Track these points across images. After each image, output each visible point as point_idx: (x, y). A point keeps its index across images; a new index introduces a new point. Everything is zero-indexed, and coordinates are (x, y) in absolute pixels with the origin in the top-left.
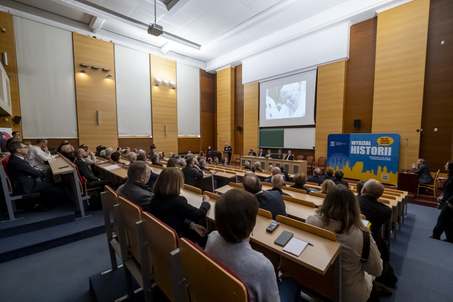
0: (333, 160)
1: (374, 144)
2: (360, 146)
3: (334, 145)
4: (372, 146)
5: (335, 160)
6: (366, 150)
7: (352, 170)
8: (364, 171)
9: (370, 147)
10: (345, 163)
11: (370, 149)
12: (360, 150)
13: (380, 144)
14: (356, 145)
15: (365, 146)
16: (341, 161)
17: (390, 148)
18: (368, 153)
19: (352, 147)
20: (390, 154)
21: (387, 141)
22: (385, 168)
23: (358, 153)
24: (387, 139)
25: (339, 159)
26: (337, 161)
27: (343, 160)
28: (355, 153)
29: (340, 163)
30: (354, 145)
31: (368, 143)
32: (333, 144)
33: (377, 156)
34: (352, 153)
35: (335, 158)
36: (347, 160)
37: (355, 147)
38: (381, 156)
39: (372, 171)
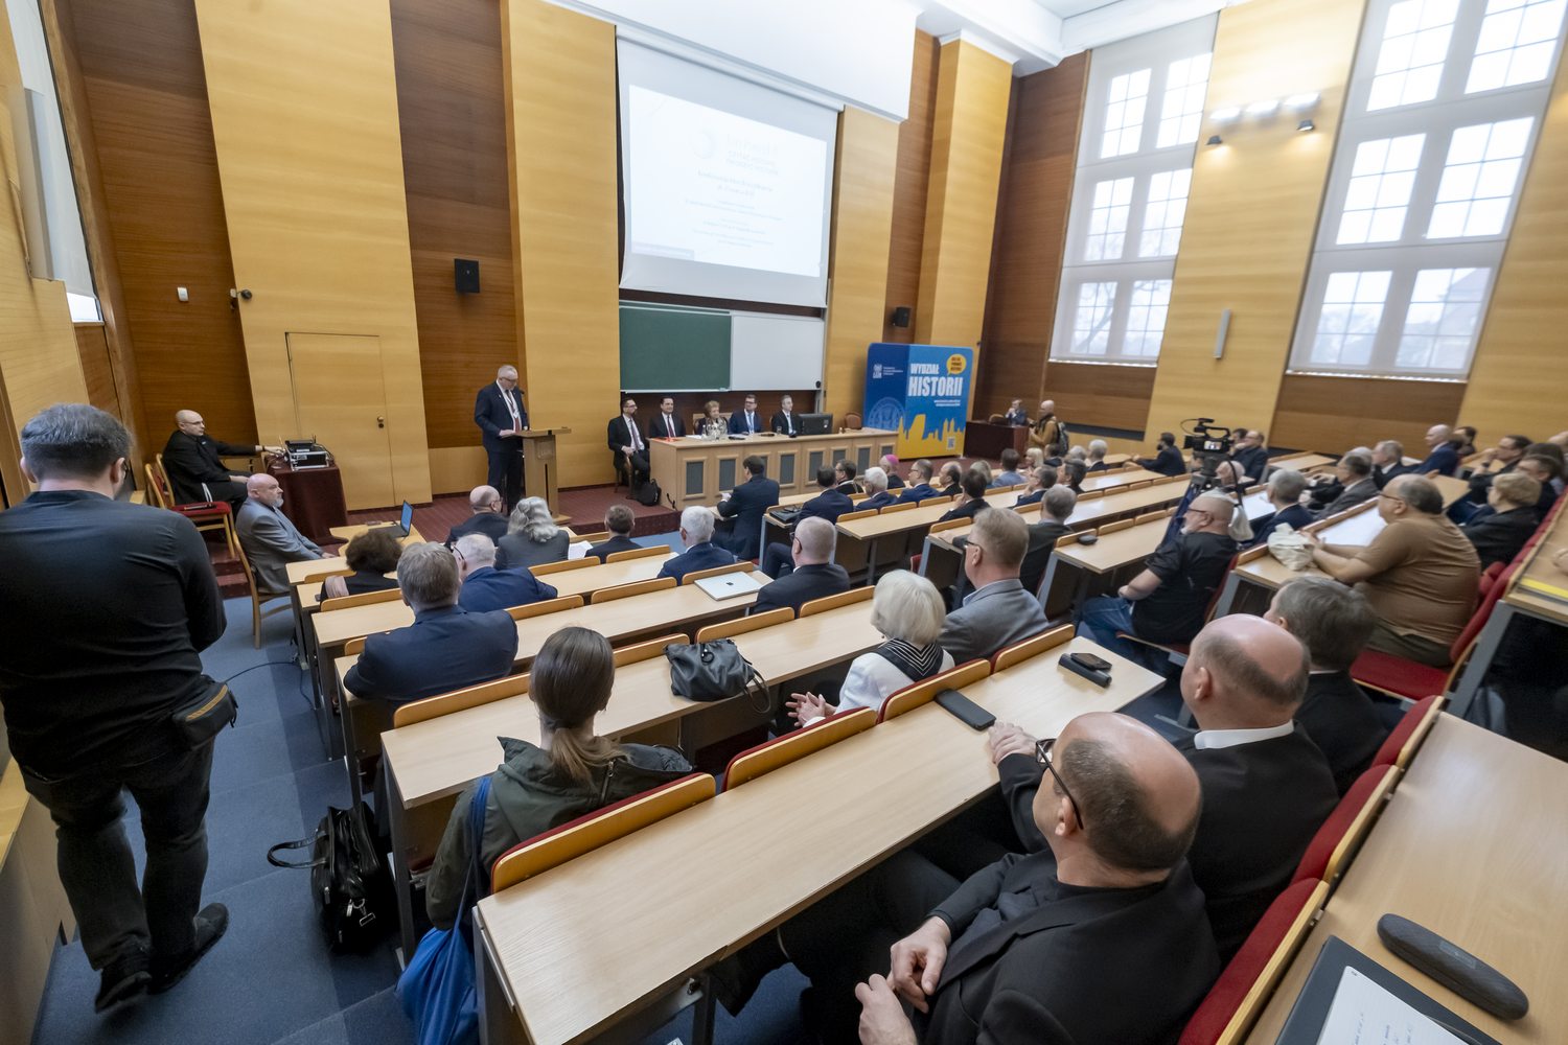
0: (877, 415)
1: (943, 373)
2: (924, 376)
3: (880, 375)
4: (939, 376)
5: (880, 417)
6: (930, 384)
7: (907, 438)
8: (925, 436)
9: (937, 379)
10: (898, 421)
11: (937, 383)
12: (923, 387)
13: (950, 372)
14: (918, 375)
15: (931, 376)
16: (890, 418)
17: (961, 379)
18: (933, 394)
19: (911, 378)
20: (960, 394)
21: (957, 364)
22: (953, 423)
23: (919, 395)
24: (959, 359)
25: (888, 411)
26: (884, 419)
27: (894, 416)
28: (915, 395)
29: (889, 422)
30: (913, 375)
31: (934, 369)
32: (878, 372)
33: (944, 397)
34: (910, 394)
35: (880, 411)
36: (902, 414)
37: (916, 378)
38: (949, 398)
39: (937, 432)
